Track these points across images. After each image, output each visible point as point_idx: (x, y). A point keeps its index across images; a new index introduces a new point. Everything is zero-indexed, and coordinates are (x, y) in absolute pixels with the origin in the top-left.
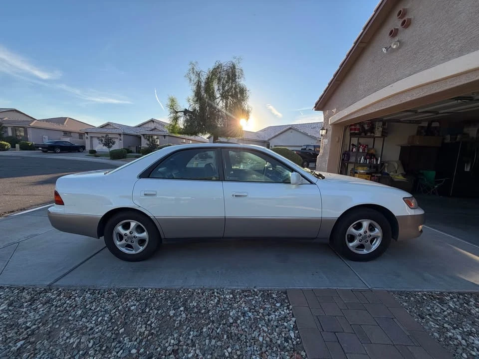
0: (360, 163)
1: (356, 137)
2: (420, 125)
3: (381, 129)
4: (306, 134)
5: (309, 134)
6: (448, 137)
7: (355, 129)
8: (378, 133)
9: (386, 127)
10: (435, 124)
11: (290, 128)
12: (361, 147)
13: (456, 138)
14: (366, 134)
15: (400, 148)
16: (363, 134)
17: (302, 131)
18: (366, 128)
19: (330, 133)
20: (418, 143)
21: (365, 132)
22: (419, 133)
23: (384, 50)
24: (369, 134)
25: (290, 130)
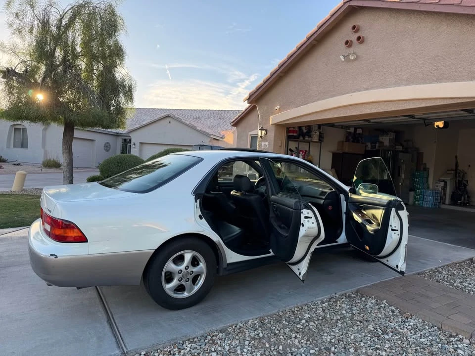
0: (300, 173)
1: (295, 141)
2: (349, 131)
3: (318, 133)
4: (193, 128)
5: (198, 128)
6: (369, 145)
7: (294, 131)
8: (316, 139)
9: (321, 130)
10: (359, 131)
11: (168, 116)
12: (301, 153)
13: (376, 146)
14: (304, 138)
15: (332, 154)
16: (301, 138)
17: (188, 123)
18: (305, 131)
19: (271, 134)
20: (346, 150)
21: (303, 135)
22: (347, 140)
23: (342, 57)
24: (307, 138)
25: (168, 120)
